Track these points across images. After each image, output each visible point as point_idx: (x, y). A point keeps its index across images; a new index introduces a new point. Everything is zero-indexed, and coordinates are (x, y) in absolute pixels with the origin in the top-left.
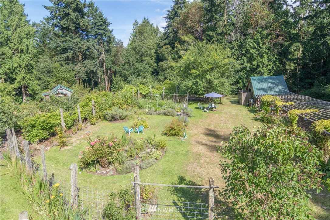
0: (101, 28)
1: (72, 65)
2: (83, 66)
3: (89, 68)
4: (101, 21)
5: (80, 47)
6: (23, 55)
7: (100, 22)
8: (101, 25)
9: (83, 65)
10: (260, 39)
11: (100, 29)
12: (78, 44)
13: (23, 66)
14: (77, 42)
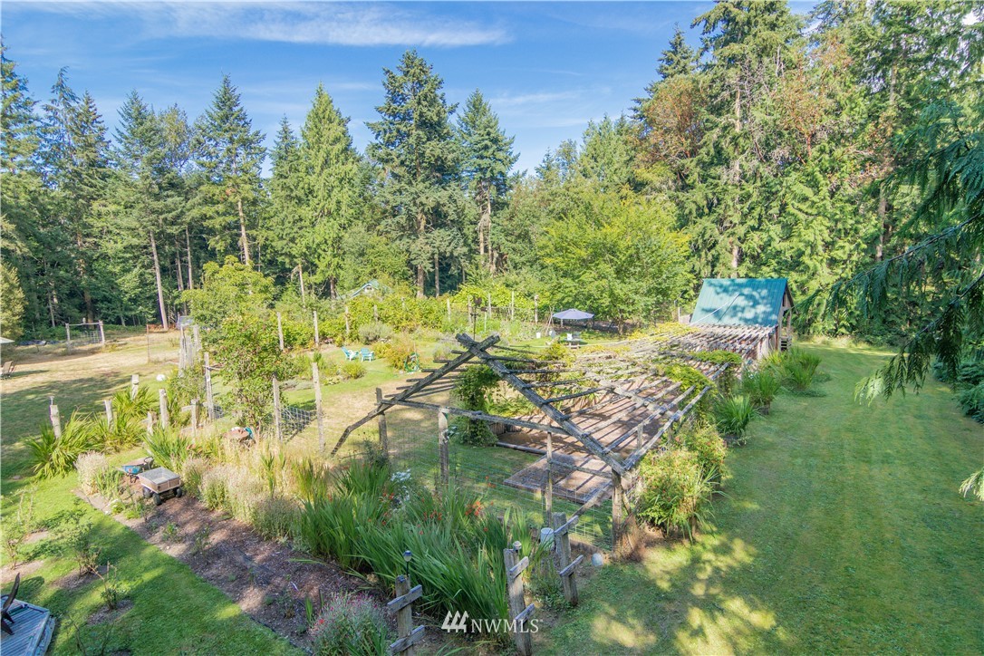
0: (485, 154)
1: (408, 240)
2: (427, 243)
3: (438, 248)
4: (487, 137)
5: (422, 204)
6: (331, 219)
7: (483, 140)
8: (486, 148)
9: (426, 241)
10: (817, 173)
11: (482, 157)
12: (419, 197)
13: (330, 242)
14: (416, 193)
